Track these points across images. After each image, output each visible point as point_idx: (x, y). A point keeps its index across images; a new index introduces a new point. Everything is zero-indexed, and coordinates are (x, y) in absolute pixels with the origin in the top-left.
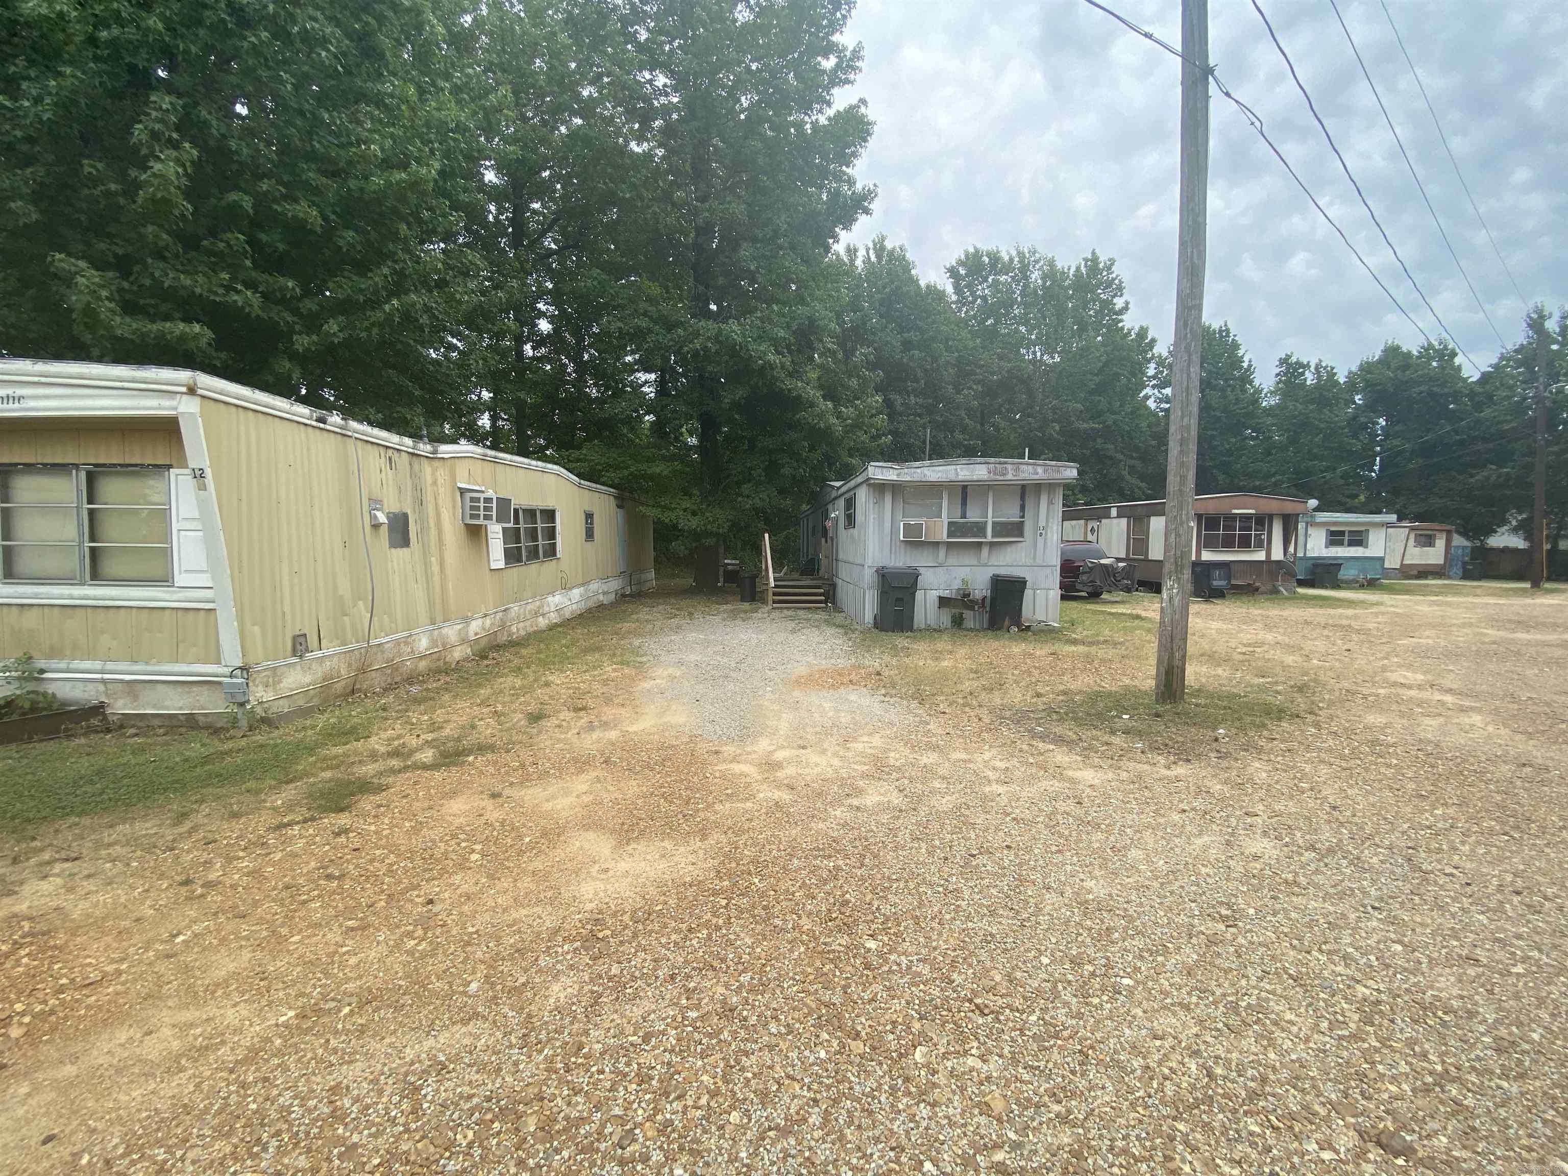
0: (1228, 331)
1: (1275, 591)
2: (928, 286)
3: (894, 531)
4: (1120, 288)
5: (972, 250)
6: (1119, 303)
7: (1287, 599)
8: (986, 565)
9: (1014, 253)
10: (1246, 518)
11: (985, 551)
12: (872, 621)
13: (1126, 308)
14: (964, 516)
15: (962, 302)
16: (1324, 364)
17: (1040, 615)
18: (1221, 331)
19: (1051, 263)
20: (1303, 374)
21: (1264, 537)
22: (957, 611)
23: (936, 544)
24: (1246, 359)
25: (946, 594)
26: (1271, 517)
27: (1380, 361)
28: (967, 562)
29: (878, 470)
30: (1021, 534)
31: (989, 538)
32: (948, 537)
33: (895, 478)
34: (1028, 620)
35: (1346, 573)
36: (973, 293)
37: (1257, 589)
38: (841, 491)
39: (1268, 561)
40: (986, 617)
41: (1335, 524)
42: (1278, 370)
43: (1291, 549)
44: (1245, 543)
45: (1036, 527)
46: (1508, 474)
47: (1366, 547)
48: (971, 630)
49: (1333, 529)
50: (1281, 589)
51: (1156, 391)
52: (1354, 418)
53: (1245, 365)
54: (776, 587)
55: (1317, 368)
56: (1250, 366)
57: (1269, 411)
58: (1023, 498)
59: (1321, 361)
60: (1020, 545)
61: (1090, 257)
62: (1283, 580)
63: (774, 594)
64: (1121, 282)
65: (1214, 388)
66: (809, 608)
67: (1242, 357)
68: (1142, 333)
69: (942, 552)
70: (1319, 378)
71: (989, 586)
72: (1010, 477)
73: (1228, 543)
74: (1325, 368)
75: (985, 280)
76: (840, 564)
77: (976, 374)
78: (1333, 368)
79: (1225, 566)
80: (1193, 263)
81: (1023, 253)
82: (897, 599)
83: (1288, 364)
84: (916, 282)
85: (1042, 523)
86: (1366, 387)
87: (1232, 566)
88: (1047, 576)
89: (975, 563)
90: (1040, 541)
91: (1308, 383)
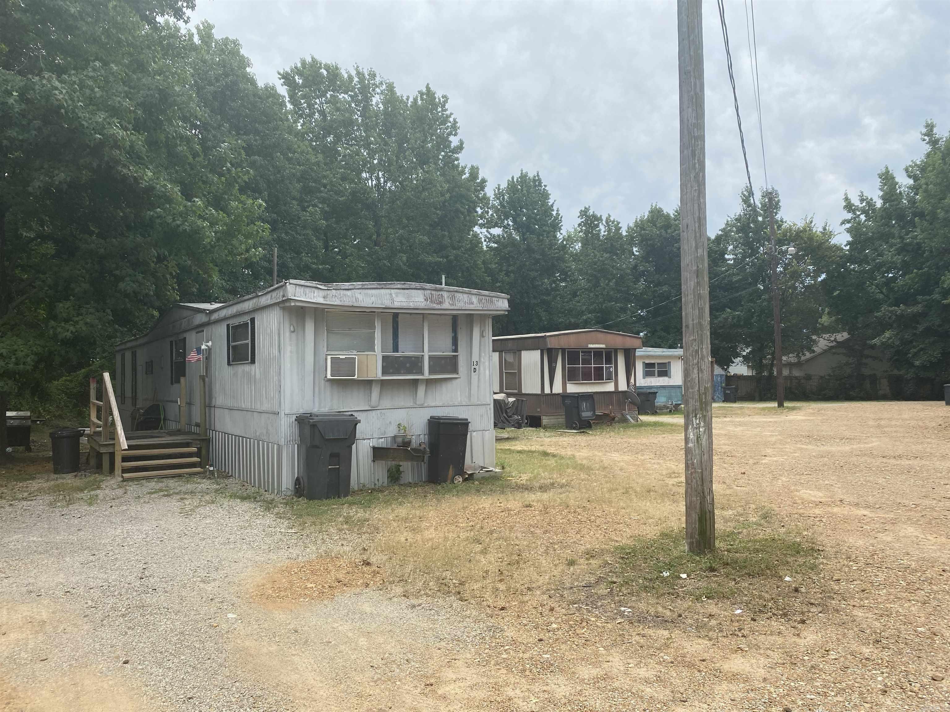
0: (540, 181)
1: (624, 420)
2: (266, 88)
3: (318, 368)
4: (454, 126)
5: (309, 60)
6: (454, 141)
7: (634, 426)
8: (422, 406)
9: (353, 73)
10: (598, 353)
11: (421, 390)
12: (291, 486)
13: (460, 148)
14: (396, 349)
15: (298, 113)
16: (612, 219)
17: (479, 461)
18: (534, 181)
19: (391, 88)
20: (597, 226)
21: (612, 369)
22: (392, 463)
23: (368, 383)
24: (555, 208)
25: (381, 443)
26: (616, 351)
27: (648, 221)
28: (402, 404)
29: (300, 290)
30: (455, 370)
31: (426, 375)
32: (384, 373)
33: (321, 300)
34: (470, 468)
35: (660, 400)
36: (310, 106)
37: (613, 419)
38: (215, 316)
39: (617, 392)
40: (424, 467)
41: (648, 357)
42: (579, 221)
43: (632, 381)
44: (599, 376)
45: (470, 362)
46: (739, 316)
47: (670, 377)
48: (409, 485)
49: (647, 362)
50: (628, 417)
51: (484, 230)
52: (635, 267)
53: (554, 213)
54: (130, 447)
55: (607, 222)
56: (558, 214)
57: (576, 257)
58: (455, 330)
59: (609, 216)
60: (455, 382)
61: (424, 90)
62: (629, 410)
63: (125, 459)
64: (455, 122)
65: (533, 232)
66: (179, 476)
67: (552, 206)
68: (474, 172)
69: (376, 391)
70: (609, 231)
71: (426, 431)
72: (446, 305)
73: (587, 377)
74: (613, 222)
75: (324, 95)
76: (218, 412)
77: (321, 192)
78: (618, 223)
79: (589, 397)
80: (696, 94)
81: (363, 75)
82: (332, 455)
83: (586, 216)
84: (253, 82)
85: (475, 358)
86: (642, 241)
87: (595, 397)
88: (482, 416)
89: (411, 404)
90: (474, 376)
91: (602, 233)
